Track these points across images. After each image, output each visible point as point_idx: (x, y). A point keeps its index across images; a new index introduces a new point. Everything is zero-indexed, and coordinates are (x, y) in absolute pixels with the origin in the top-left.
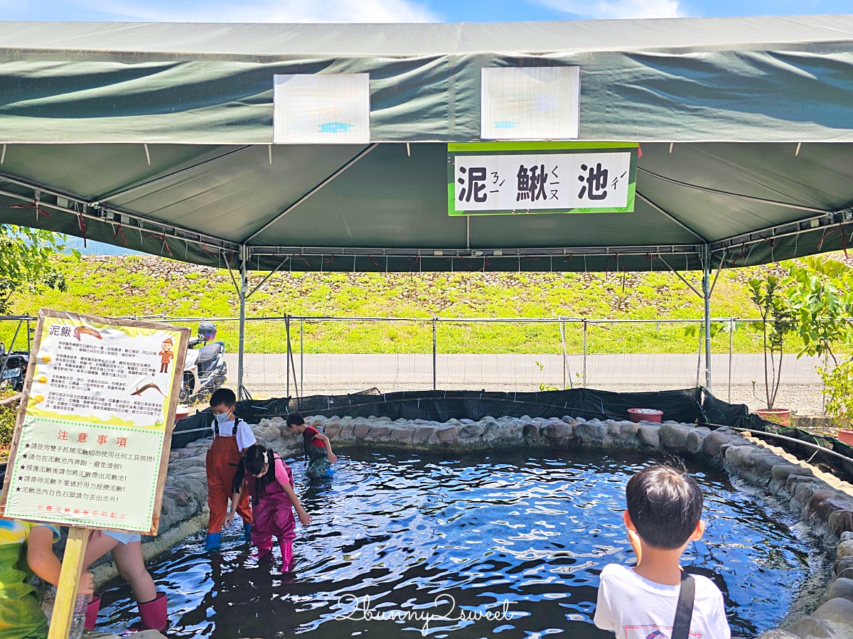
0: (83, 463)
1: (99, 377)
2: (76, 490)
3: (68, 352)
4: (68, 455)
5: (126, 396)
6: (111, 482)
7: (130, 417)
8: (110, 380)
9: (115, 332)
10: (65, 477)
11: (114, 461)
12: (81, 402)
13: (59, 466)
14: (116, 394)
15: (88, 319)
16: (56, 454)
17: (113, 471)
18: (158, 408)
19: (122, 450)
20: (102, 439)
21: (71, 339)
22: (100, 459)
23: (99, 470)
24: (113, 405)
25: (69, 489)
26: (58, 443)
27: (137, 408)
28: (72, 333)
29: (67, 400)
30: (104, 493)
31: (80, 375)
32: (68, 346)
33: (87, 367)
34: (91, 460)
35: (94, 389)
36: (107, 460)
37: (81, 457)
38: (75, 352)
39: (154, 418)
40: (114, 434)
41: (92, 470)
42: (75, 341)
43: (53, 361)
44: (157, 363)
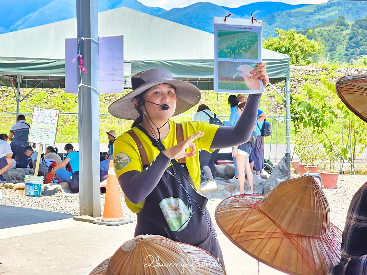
0: (42, 133)
1: (44, 118)
2: (41, 137)
3: (39, 114)
4: (39, 131)
5: (49, 121)
6: (47, 136)
7: (50, 125)
8: (46, 118)
9: (47, 110)
10: (39, 135)
11: (47, 133)
12: (41, 122)
13: (38, 133)
14: (48, 121)
15: (42, 108)
16: (37, 131)
17: (47, 134)
18: (55, 124)
19: (49, 131)
20: (45, 129)
21: (39, 111)
22: (45, 132)
23: (45, 134)
24: (47, 123)
25: (40, 137)
26: (38, 129)
27: (52, 123)
28: (39, 110)
29: (39, 122)
30: (46, 138)
31: (41, 118)
32: (39, 112)
33: (42, 116)
34: (43, 132)
35: (44, 120)
36: (46, 132)
37: (42, 132)
38: (40, 113)
39: (54, 125)
40: (47, 128)
41: (44, 134)
42: (40, 111)
43: (36, 115)
44: (55, 115)
